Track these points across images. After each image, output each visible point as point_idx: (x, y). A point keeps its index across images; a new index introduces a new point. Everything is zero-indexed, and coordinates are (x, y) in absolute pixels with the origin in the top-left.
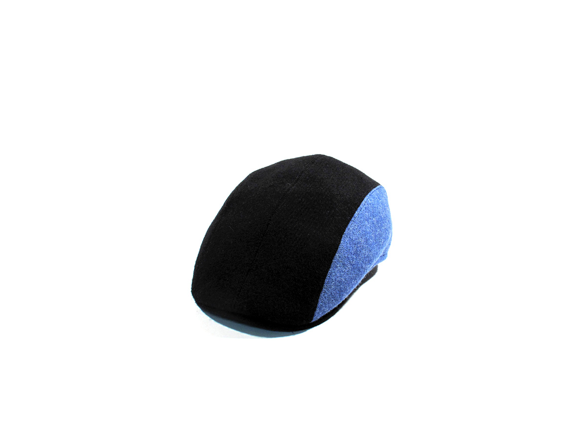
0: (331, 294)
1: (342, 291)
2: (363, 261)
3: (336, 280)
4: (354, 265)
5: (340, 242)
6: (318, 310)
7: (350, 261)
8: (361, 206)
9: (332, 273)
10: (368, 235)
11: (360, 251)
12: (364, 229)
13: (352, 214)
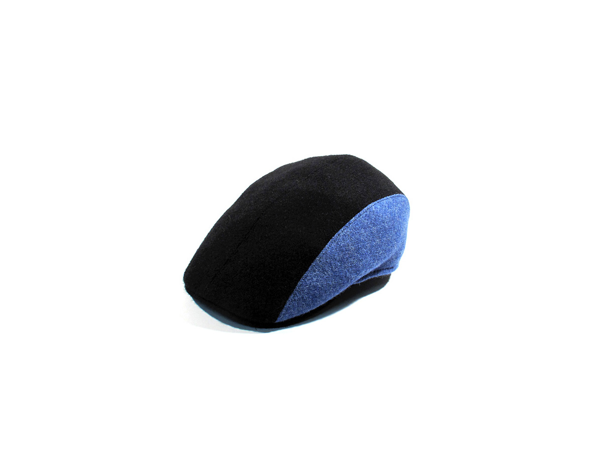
0: (303, 298)
1: (316, 297)
2: (348, 270)
3: (311, 284)
4: (336, 272)
5: (325, 246)
6: (284, 311)
7: (332, 267)
8: (361, 212)
9: (307, 276)
10: (362, 244)
11: (347, 259)
12: (357, 236)
13: (348, 219)
